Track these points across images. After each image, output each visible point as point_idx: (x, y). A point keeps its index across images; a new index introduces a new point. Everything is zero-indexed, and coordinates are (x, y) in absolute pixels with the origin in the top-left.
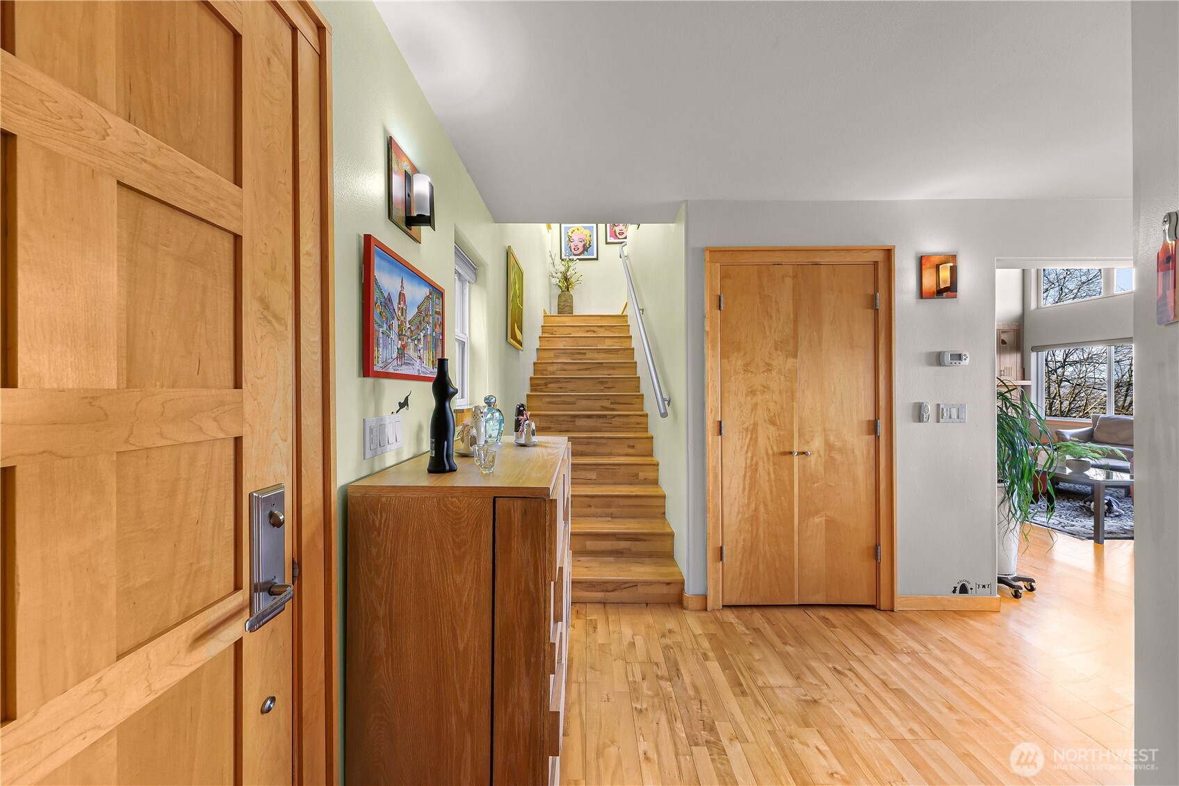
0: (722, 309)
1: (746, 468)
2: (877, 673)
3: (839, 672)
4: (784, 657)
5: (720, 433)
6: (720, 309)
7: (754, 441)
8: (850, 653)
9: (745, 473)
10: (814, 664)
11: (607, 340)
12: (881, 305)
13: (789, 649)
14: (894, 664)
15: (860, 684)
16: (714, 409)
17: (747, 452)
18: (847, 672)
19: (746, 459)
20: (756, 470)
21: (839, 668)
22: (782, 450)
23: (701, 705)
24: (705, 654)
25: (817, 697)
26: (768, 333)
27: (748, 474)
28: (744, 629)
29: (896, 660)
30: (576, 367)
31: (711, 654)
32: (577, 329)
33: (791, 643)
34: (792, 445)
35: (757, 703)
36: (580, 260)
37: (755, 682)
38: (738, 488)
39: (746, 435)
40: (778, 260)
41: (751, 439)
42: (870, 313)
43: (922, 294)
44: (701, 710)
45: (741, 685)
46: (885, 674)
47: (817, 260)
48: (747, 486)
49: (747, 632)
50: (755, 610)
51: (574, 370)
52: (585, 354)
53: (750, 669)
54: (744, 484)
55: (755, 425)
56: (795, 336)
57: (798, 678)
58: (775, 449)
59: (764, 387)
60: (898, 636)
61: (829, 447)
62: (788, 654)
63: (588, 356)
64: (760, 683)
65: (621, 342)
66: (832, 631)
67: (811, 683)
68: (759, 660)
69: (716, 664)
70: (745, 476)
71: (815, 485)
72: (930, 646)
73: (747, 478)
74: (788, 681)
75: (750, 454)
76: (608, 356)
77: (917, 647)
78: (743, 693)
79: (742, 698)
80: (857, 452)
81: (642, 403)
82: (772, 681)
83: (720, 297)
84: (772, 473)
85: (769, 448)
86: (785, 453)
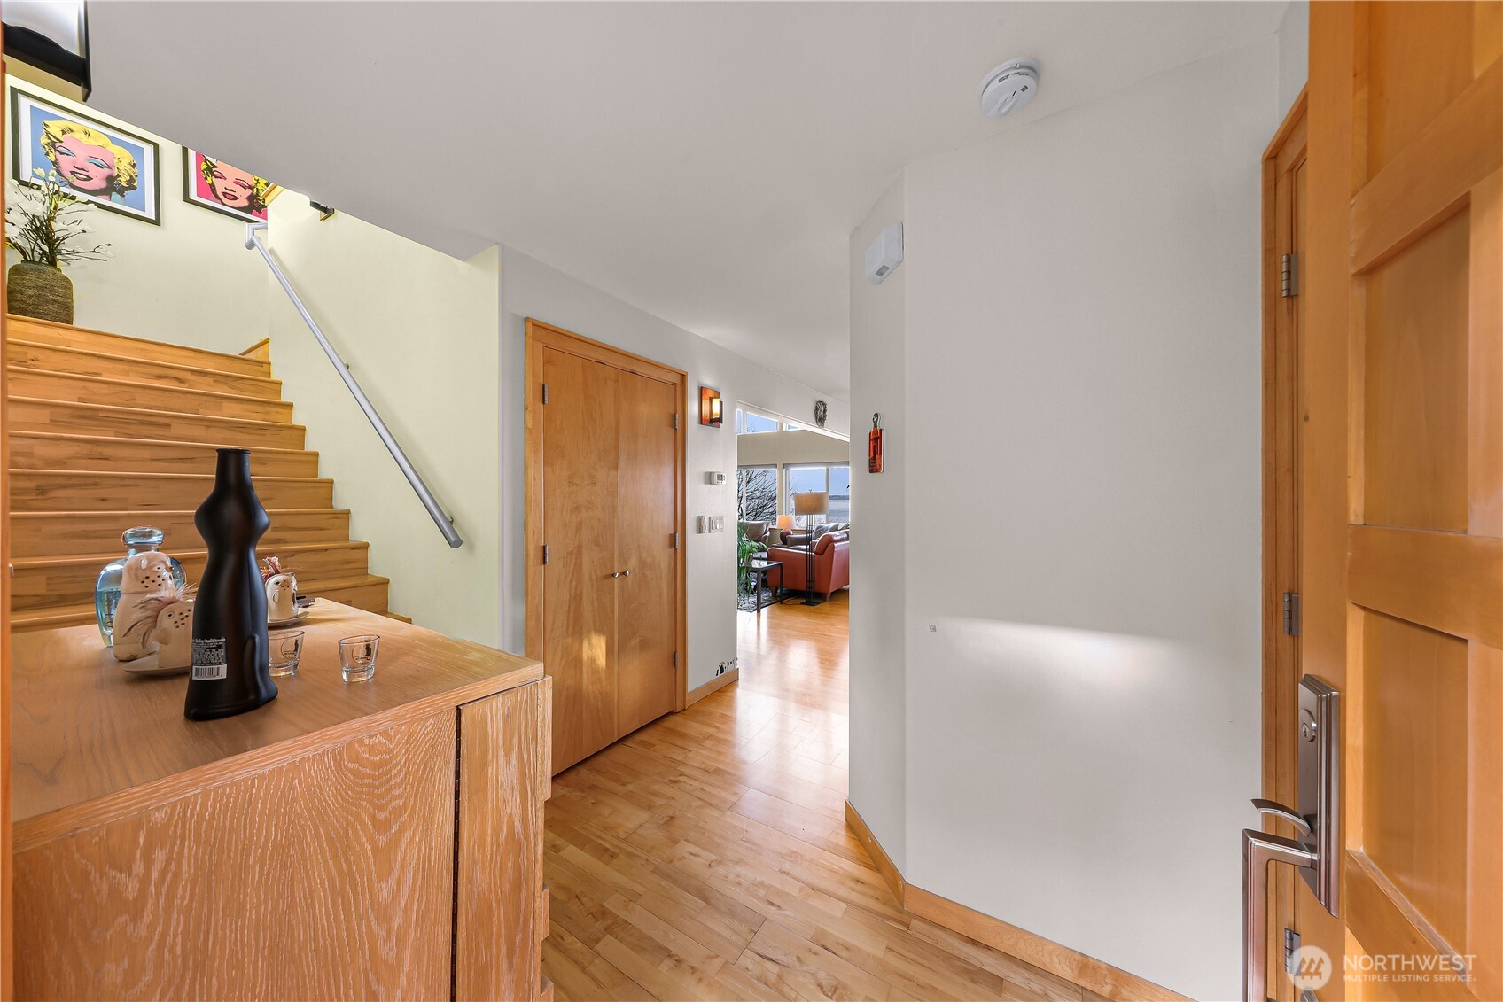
0: (546, 402)
1: (570, 600)
2: (698, 765)
3: (675, 782)
4: (629, 797)
5: (544, 562)
6: (544, 403)
7: (579, 566)
8: (674, 761)
9: (569, 607)
10: (655, 787)
11: (226, 404)
12: (678, 426)
13: (630, 787)
14: (704, 752)
15: (693, 782)
16: (536, 531)
17: (571, 582)
18: (681, 778)
19: (570, 589)
20: (581, 600)
21: (674, 779)
22: (604, 573)
23: (579, 900)
24: (554, 846)
25: (671, 814)
26: (592, 440)
27: (572, 608)
28: (578, 794)
29: (704, 748)
30: (147, 454)
31: (559, 842)
32: (126, 367)
33: (628, 780)
34: (613, 567)
35: (630, 855)
36: (100, 206)
37: (617, 837)
38: (563, 626)
39: (571, 560)
40: (601, 358)
41: (575, 565)
42: (672, 430)
43: (701, 421)
44: (583, 905)
45: (606, 850)
46: (703, 763)
47: (635, 369)
48: (571, 622)
49: (584, 795)
50: (579, 768)
51: (143, 460)
52: (169, 426)
53: (607, 829)
54: (568, 620)
55: (580, 547)
56: (616, 447)
57: (650, 808)
58: (598, 572)
59: (589, 502)
60: (694, 728)
61: (643, 564)
62: (631, 792)
63: (176, 429)
64: (623, 836)
65: (267, 413)
66: (654, 751)
67: (662, 806)
68: (610, 814)
69: (572, 847)
70: (569, 610)
71: (633, 605)
72: (717, 725)
73: (572, 613)
74: (644, 816)
75: (574, 583)
76: (239, 436)
77: (711, 730)
78: (613, 856)
79: (615, 861)
80: (662, 566)
81: (347, 527)
82: (630, 825)
83: (544, 386)
84: (595, 602)
85: (593, 573)
86: (606, 577)
